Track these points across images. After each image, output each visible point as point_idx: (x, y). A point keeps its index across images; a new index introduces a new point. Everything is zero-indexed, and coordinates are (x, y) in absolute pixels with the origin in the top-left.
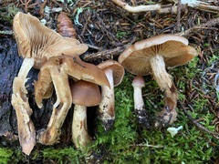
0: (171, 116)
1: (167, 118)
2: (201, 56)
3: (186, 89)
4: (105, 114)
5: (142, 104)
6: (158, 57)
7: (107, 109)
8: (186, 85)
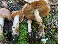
0: (42, 34)
1: (41, 34)
2: (50, 15)
3: (47, 25)
4: (14, 32)
5: (31, 30)
6: (37, 10)
7: (14, 29)
8: (47, 24)
